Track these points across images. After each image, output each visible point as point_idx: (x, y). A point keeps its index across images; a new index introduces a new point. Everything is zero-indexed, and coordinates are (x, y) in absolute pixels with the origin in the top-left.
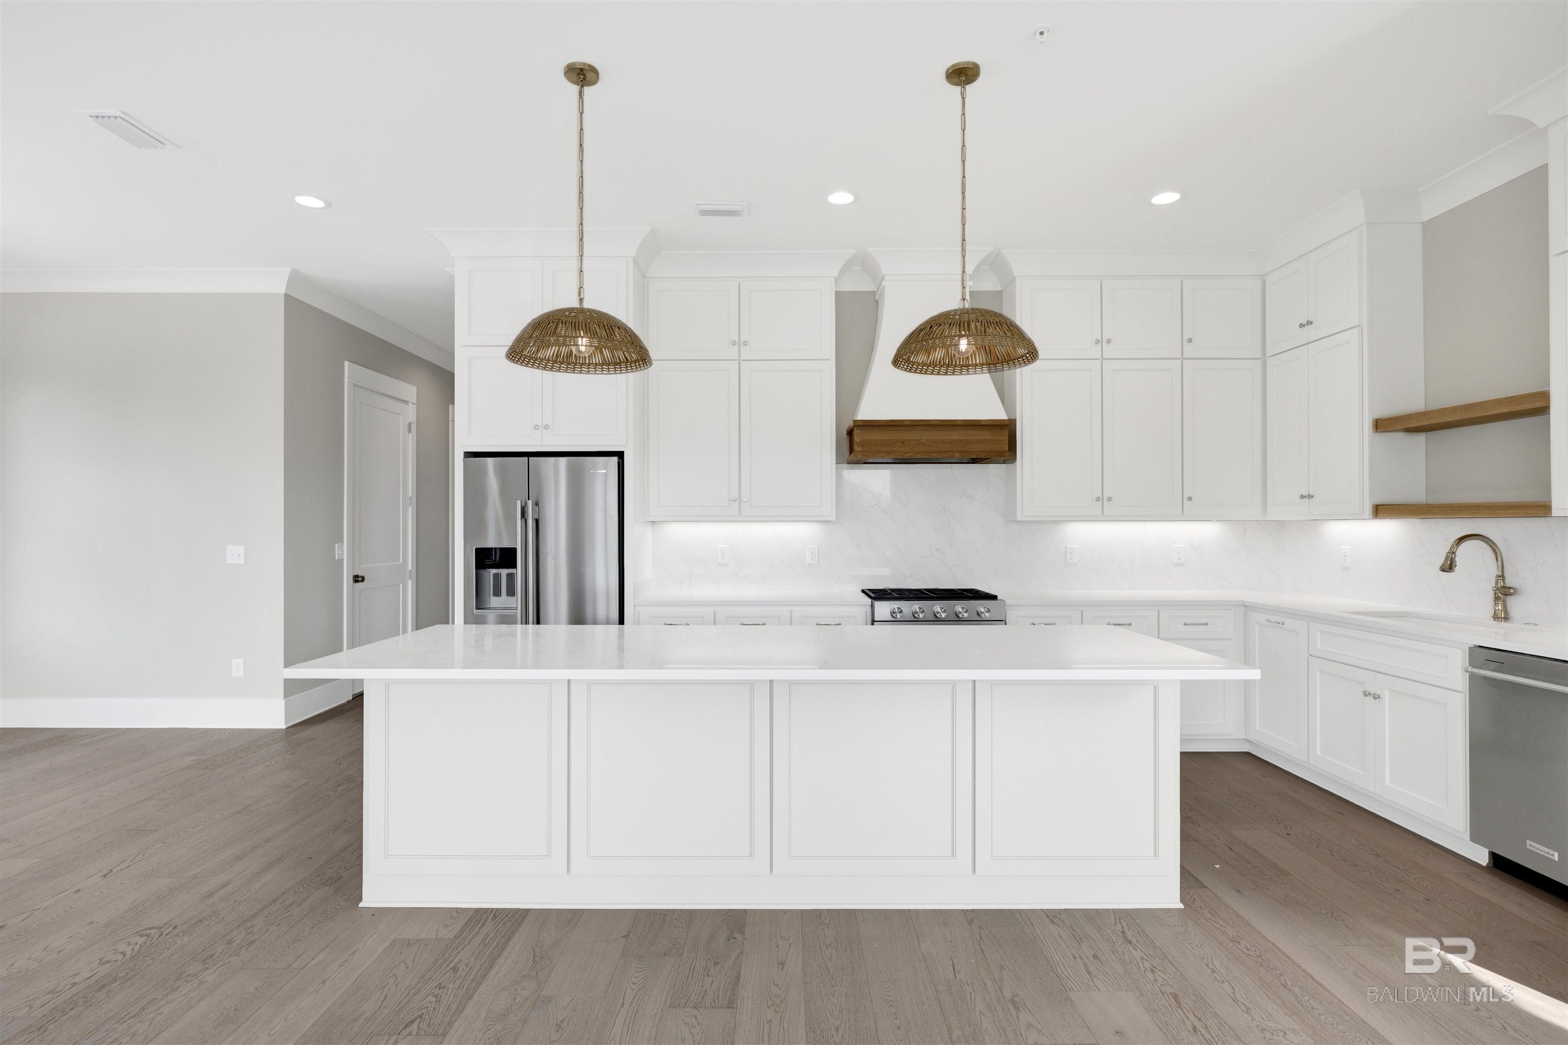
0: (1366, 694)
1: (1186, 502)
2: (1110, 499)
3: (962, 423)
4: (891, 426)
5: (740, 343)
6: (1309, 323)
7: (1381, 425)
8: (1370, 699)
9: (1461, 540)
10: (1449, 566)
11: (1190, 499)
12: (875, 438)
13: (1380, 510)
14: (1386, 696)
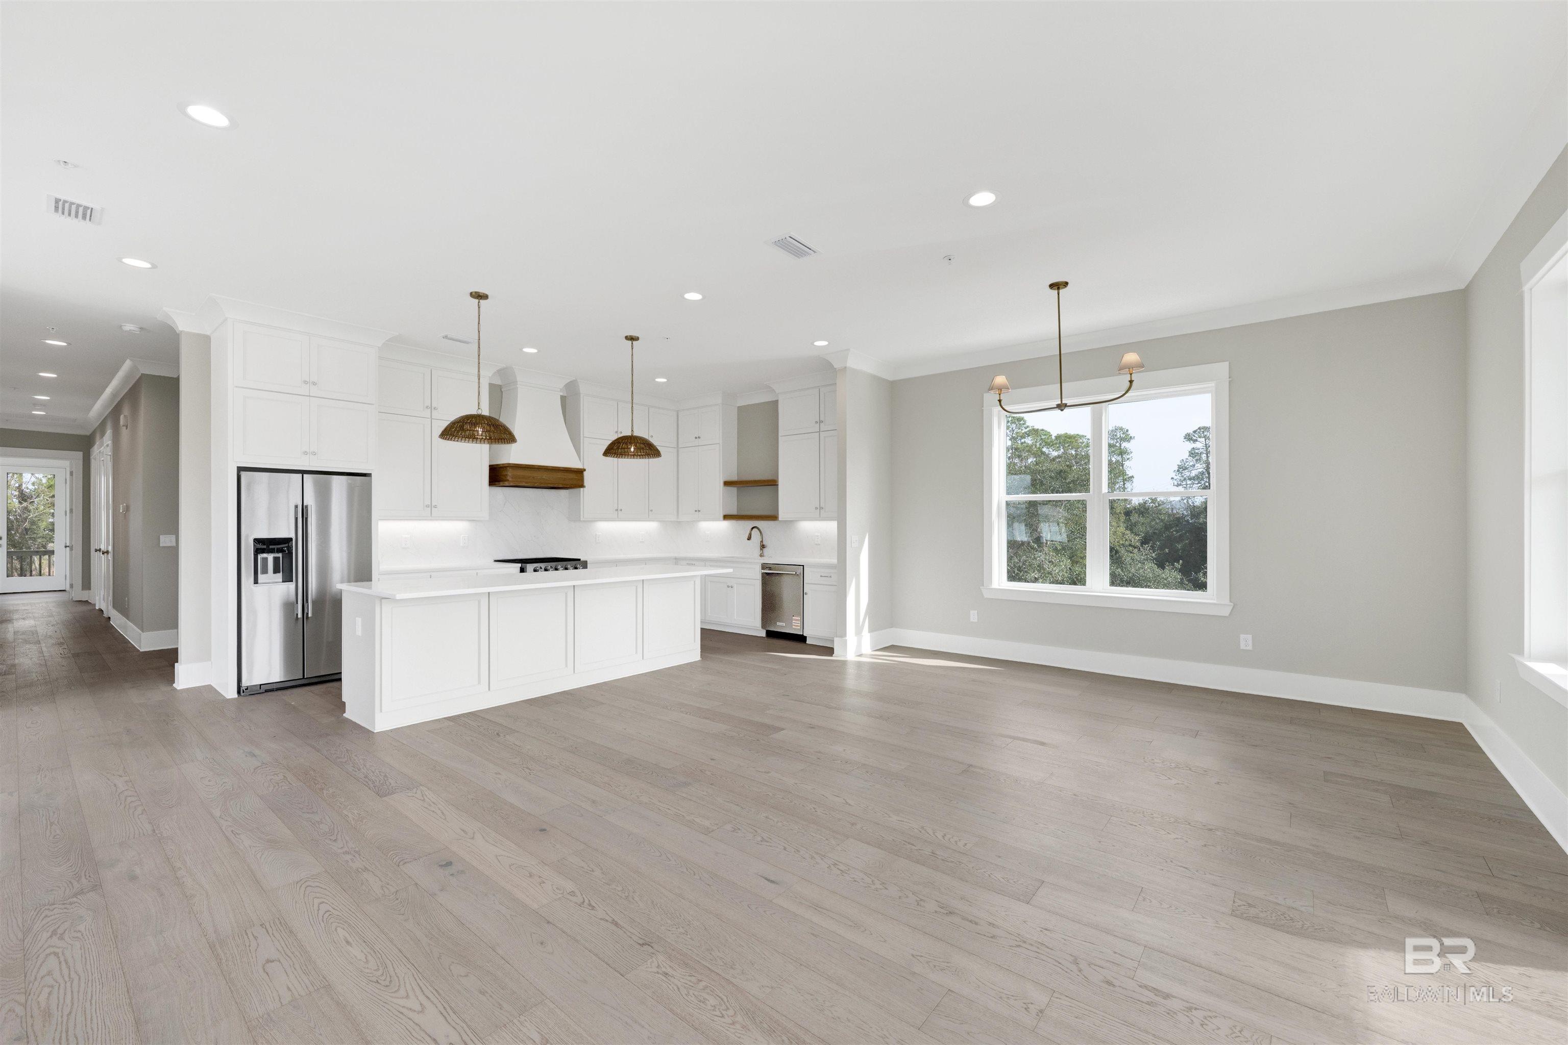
0: (728, 587)
1: (650, 512)
2: (621, 510)
3: (563, 469)
4: (531, 468)
5: (431, 408)
6: (699, 437)
7: (727, 484)
8: (730, 588)
9: (753, 528)
10: (749, 538)
11: (652, 511)
12: (518, 474)
13: (726, 517)
14: (735, 586)
